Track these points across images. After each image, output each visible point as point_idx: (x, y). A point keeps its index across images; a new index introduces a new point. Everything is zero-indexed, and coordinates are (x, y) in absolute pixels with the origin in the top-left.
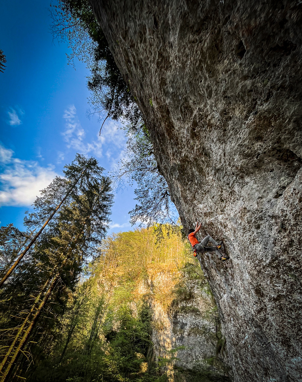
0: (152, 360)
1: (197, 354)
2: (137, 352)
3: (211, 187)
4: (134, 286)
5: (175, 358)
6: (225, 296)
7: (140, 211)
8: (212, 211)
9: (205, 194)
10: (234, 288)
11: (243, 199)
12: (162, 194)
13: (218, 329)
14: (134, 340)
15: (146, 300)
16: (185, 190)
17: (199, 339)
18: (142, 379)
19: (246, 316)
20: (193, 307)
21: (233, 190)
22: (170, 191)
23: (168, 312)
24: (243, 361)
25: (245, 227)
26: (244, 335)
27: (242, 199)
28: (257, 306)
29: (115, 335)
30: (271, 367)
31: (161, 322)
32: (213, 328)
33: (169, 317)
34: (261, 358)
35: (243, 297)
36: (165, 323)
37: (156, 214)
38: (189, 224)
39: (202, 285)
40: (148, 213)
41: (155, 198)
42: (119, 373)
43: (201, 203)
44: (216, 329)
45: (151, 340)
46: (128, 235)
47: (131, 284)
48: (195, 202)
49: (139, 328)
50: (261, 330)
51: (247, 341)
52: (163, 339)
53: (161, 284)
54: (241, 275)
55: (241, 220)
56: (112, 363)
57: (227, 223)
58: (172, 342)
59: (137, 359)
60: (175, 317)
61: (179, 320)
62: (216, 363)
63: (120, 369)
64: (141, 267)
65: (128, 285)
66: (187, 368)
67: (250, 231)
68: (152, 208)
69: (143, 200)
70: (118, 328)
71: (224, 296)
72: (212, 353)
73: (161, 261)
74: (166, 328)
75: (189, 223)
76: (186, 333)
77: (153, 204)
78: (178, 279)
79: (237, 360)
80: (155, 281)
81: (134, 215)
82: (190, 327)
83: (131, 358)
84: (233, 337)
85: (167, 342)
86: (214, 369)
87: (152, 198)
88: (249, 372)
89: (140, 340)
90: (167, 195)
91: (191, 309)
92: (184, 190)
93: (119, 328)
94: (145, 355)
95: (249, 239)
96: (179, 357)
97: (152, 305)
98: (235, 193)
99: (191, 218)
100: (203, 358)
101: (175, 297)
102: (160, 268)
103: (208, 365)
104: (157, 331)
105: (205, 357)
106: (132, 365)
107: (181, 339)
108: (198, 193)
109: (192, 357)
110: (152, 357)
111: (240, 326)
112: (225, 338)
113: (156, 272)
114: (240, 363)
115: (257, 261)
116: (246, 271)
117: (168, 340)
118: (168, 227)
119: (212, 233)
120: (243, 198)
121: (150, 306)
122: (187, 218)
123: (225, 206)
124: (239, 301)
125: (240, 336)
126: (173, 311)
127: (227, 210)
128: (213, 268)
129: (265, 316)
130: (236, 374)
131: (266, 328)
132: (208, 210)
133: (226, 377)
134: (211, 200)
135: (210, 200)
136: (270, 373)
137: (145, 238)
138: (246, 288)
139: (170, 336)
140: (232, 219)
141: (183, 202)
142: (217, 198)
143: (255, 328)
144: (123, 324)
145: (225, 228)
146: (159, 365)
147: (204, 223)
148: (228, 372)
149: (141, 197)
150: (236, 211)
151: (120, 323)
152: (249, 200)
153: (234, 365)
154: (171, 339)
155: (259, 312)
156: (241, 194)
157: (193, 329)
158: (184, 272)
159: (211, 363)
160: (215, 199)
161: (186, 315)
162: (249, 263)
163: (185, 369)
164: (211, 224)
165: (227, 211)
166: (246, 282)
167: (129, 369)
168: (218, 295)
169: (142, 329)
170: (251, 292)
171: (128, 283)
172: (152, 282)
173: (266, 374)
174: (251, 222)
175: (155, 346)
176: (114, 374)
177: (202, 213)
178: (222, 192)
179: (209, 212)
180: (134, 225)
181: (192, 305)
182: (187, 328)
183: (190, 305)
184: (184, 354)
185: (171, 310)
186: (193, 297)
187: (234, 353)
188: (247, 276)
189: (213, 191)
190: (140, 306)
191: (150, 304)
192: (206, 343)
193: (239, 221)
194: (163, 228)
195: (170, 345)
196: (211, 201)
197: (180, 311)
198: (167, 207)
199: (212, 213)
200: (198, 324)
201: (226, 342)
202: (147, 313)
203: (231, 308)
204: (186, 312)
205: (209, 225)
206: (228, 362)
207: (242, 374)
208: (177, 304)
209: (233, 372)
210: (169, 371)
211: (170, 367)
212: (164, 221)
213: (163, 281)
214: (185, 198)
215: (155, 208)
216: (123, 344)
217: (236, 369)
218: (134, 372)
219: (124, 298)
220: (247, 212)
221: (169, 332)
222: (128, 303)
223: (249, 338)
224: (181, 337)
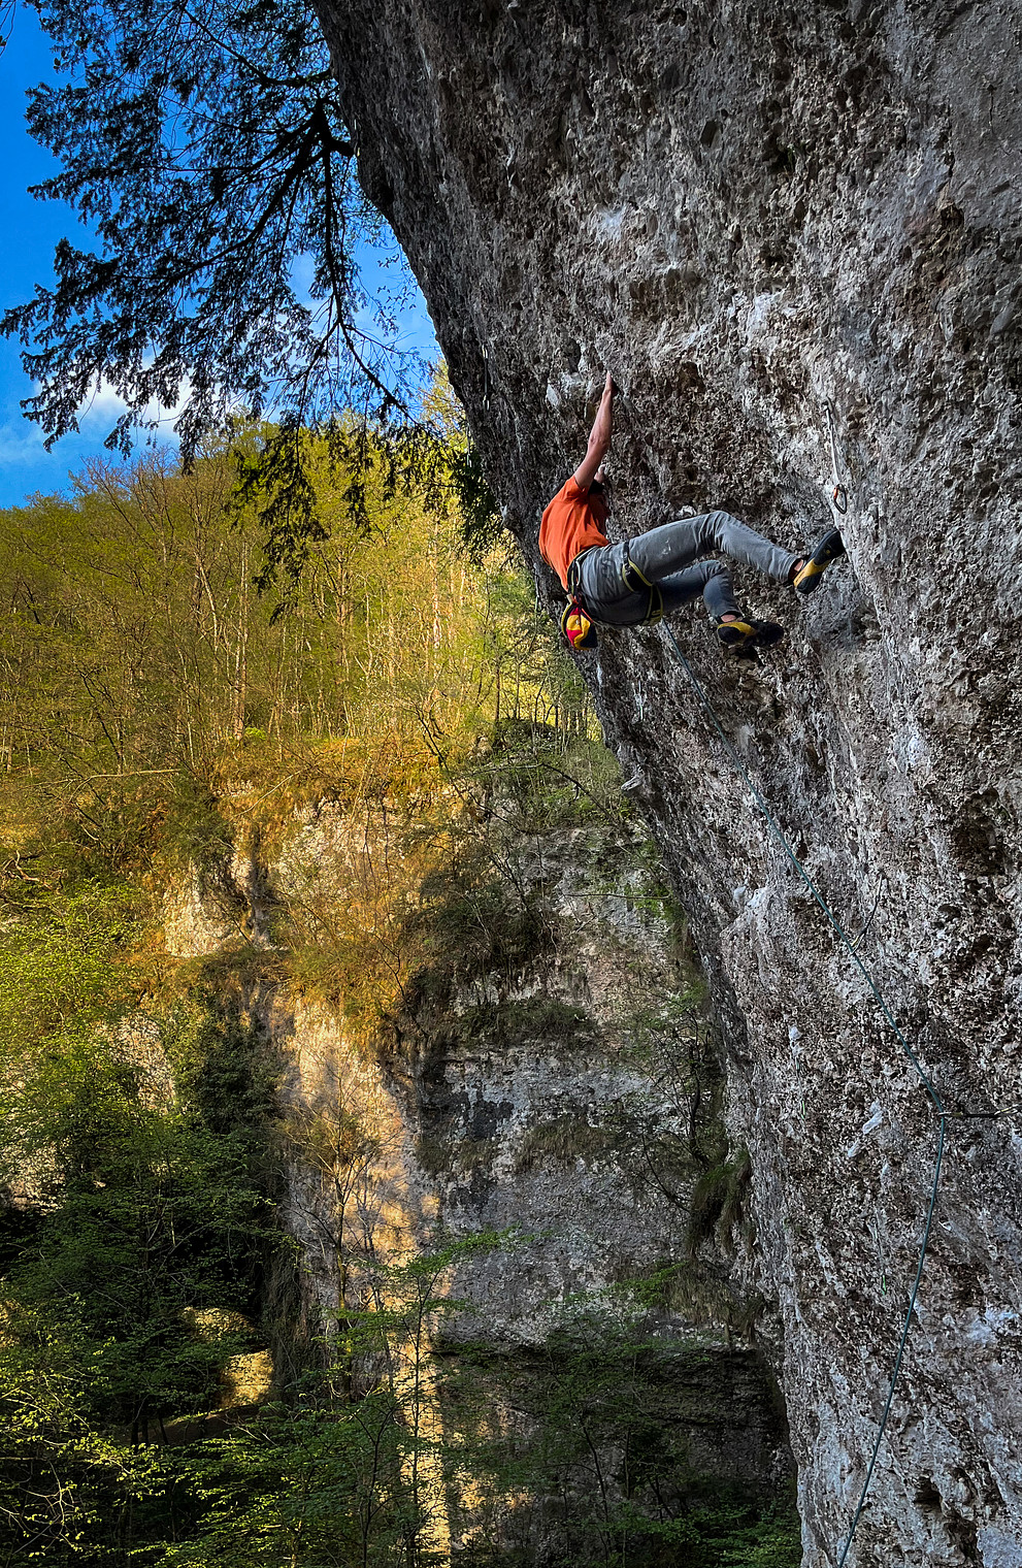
0: (297, 1335)
1: (574, 1263)
2: (194, 1304)
3: (694, 37)
4: (129, 913)
5: (438, 1302)
6: (760, 898)
7: (104, 307)
8: (699, 263)
9: (647, 101)
10: (822, 843)
11: (944, 138)
12: (285, 141)
13: (704, 1113)
14: (167, 1240)
15: (226, 996)
16: (478, 77)
17: (586, 1184)
18: (241, 1435)
19: (878, 1001)
20: (547, 1006)
21: (873, 58)
22: (353, 103)
23: (382, 1051)
24: (843, 1252)
25: (938, 379)
26: (857, 1113)
27: (935, 137)
28: (955, 933)
29: (34, 1230)
30: (994, 1256)
31: (340, 1115)
32: (673, 1113)
33: (390, 1079)
34: (944, 1219)
35: (869, 889)
36: (364, 1122)
37: (240, 331)
38: (517, 393)
39: (610, 863)
40: (177, 328)
41: (218, 180)
42: (93, 1428)
43: (607, 200)
44: (694, 1116)
45: (283, 1224)
46: (29, 533)
47: (104, 903)
48: (564, 190)
49: (197, 1169)
50: (965, 1066)
51: (875, 1143)
52: (362, 1209)
53: (329, 880)
54: (877, 746)
55: (909, 321)
56: (39, 1384)
57: (809, 356)
58: (419, 1221)
59: (202, 1340)
60: (433, 1074)
61: (456, 1089)
62: (687, 1296)
63: (96, 1408)
64: (167, 777)
65: (80, 909)
66: (512, 1342)
67: (964, 408)
68: (205, 280)
69: (116, 199)
70: (50, 1190)
71: (754, 902)
72: (666, 1246)
73: (317, 724)
74: (373, 1149)
75: (516, 383)
76: (506, 1159)
77: (215, 241)
78: (445, 835)
79: (805, 1254)
80: (282, 867)
81: (56, 341)
82: (531, 1121)
83: (160, 1340)
84: (791, 1132)
85: (384, 1222)
86: (676, 1324)
87: (193, 178)
88: (869, 1300)
89: (210, 1234)
90: (332, 144)
91: (536, 1017)
92: (469, 71)
93: (54, 1190)
94: (251, 1310)
95: (955, 470)
96: (465, 1295)
97: (273, 1019)
98: (885, 80)
99: (532, 341)
100: (608, 1279)
101: (426, 951)
102: (310, 773)
103: (642, 1311)
104: (316, 1172)
105: (621, 1273)
106: (169, 1375)
107: (479, 1194)
108: (587, 104)
109: (546, 1285)
110: (294, 1319)
111: (841, 1067)
112: (744, 1156)
113: (280, 801)
114: (825, 1261)
115: (992, 630)
116: (910, 716)
117: (395, 1214)
118: (351, 442)
119: (689, 457)
120: (943, 122)
121: (259, 1026)
122: (499, 344)
123: (801, 211)
124: (846, 916)
125: (838, 1120)
126: (418, 1041)
127: (813, 243)
128: (684, 723)
129: (997, 983)
130: (797, 1324)
131: (996, 1052)
132: (661, 256)
133: (741, 1354)
134: (689, 158)
135: (682, 162)
136: (985, 1287)
137: (173, 552)
138: (900, 827)
139: (402, 1187)
140: (843, 323)
141: (464, 200)
142: (740, 133)
143: (930, 1061)
144: (77, 1161)
145: (784, 402)
146: (341, 1351)
147: (628, 370)
148: (751, 1325)
149: (97, 173)
150: (878, 251)
151: (60, 1158)
152: (992, 138)
153: (786, 1282)
154: (412, 1203)
155: (963, 965)
156: (930, 91)
157: (550, 1128)
158: (487, 786)
159: (659, 1295)
160: (723, 151)
161: (501, 1055)
162: (935, 653)
163: (506, 1348)
164: (687, 378)
165: (810, 258)
166: (900, 792)
167: (153, 1398)
168: (716, 906)
169: (212, 1173)
170: (929, 849)
171: (84, 899)
172: (258, 874)
173: (965, 1297)
174: (984, 329)
175: (308, 1255)
176: (63, 1438)
177: (613, 287)
178: (782, 75)
179: (673, 275)
180: (69, 434)
181: (544, 993)
182: (514, 1129)
183: (528, 993)
184: (494, 1273)
185: (401, 1036)
186: (549, 943)
187: (791, 1221)
188: (912, 747)
189: (707, 73)
190: (188, 1039)
191: (254, 1015)
192: (627, 1199)
193: (895, 335)
194: (314, 450)
195: (409, 1241)
196: (688, 171)
197: (464, 1037)
198: (335, 272)
199: (696, 280)
200: (584, 1100)
201: (748, 1174)
202: (243, 1071)
203: (790, 968)
204: (501, 1040)
205: (669, 389)
206: (758, 1275)
207: (831, 1317)
208: (445, 997)
209: (780, 1321)
210: (403, 1373)
211: (410, 1352)
212: (320, 391)
213: (340, 857)
214: (480, 156)
215: (230, 281)
216: (91, 1277)
217: (801, 1295)
218: (188, 1408)
219: (62, 1000)
220: (963, 252)
221: (398, 1168)
222: (102, 1029)
223: (886, 1122)
224: (474, 1183)
